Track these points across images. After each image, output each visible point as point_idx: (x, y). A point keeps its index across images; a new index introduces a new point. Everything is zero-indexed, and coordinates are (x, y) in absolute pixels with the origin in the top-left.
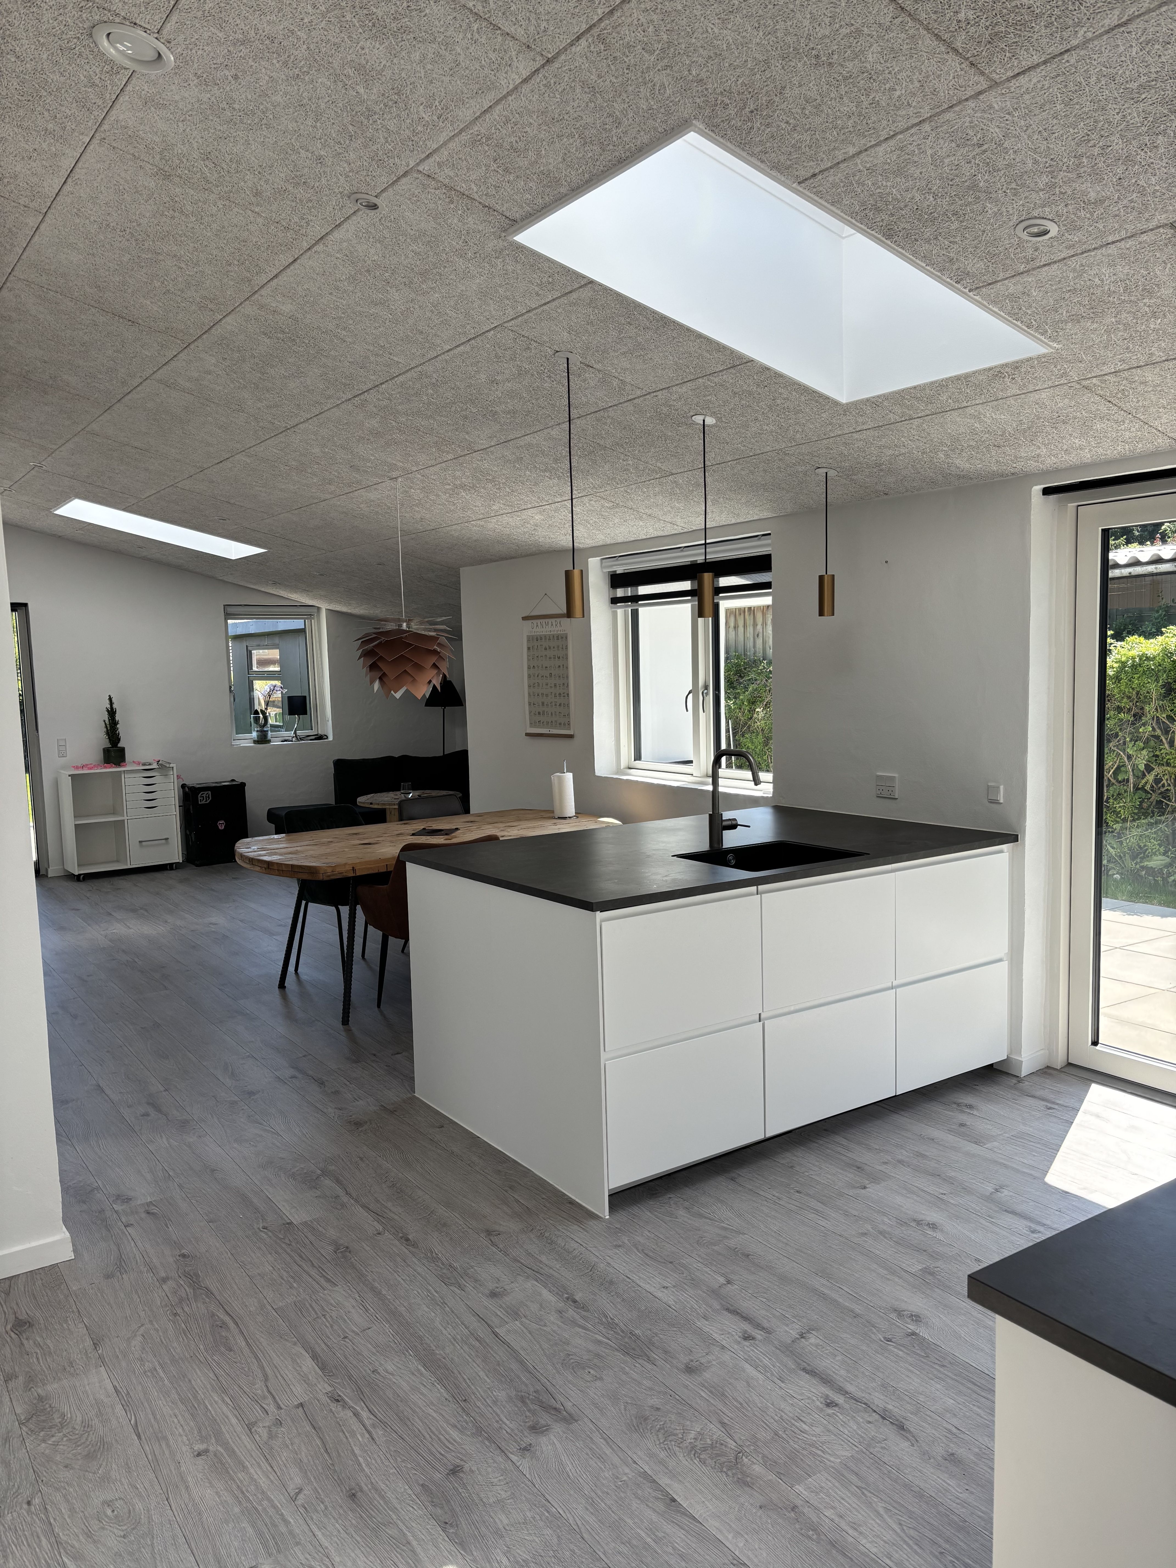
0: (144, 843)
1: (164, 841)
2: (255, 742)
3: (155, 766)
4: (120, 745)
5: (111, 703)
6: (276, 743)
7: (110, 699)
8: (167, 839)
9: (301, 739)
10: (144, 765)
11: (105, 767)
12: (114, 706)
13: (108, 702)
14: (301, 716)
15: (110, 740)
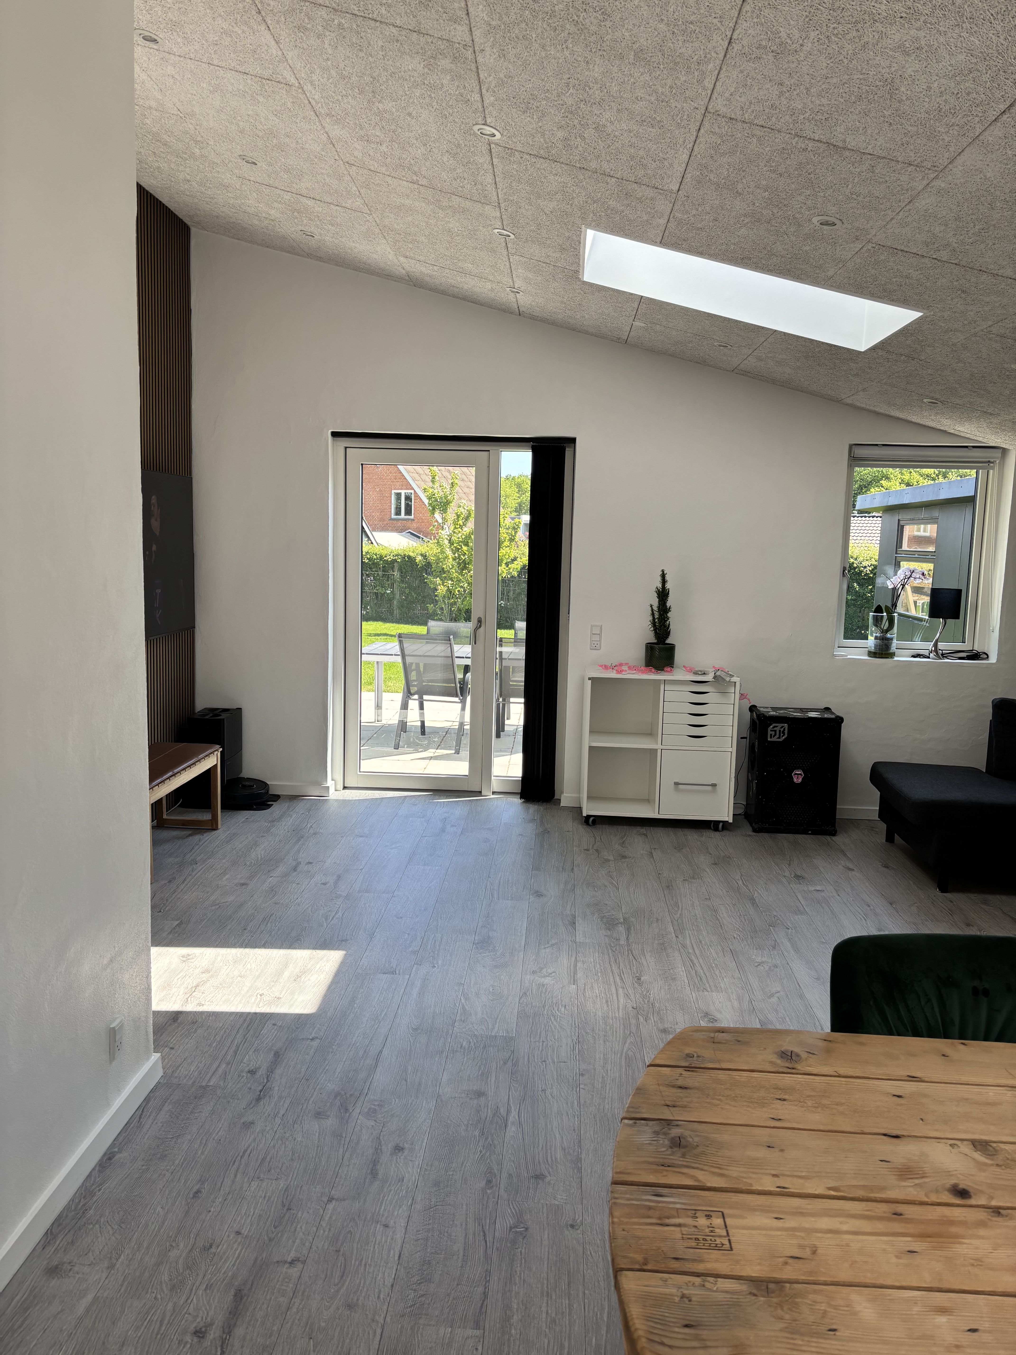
0: (681, 786)
1: (710, 788)
2: (873, 654)
3: (709, 677)
4: (668, 641)
5: (664, 581)
6: (902, 657)
7: (663, 576)
8: (714, 785)
9: (944, 656)
10: (696, 673)
11: (643, 672)
12: (668, 586)
13: (659, 579)
14: (949, 621)
15: (656, 633)
